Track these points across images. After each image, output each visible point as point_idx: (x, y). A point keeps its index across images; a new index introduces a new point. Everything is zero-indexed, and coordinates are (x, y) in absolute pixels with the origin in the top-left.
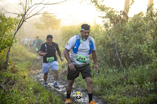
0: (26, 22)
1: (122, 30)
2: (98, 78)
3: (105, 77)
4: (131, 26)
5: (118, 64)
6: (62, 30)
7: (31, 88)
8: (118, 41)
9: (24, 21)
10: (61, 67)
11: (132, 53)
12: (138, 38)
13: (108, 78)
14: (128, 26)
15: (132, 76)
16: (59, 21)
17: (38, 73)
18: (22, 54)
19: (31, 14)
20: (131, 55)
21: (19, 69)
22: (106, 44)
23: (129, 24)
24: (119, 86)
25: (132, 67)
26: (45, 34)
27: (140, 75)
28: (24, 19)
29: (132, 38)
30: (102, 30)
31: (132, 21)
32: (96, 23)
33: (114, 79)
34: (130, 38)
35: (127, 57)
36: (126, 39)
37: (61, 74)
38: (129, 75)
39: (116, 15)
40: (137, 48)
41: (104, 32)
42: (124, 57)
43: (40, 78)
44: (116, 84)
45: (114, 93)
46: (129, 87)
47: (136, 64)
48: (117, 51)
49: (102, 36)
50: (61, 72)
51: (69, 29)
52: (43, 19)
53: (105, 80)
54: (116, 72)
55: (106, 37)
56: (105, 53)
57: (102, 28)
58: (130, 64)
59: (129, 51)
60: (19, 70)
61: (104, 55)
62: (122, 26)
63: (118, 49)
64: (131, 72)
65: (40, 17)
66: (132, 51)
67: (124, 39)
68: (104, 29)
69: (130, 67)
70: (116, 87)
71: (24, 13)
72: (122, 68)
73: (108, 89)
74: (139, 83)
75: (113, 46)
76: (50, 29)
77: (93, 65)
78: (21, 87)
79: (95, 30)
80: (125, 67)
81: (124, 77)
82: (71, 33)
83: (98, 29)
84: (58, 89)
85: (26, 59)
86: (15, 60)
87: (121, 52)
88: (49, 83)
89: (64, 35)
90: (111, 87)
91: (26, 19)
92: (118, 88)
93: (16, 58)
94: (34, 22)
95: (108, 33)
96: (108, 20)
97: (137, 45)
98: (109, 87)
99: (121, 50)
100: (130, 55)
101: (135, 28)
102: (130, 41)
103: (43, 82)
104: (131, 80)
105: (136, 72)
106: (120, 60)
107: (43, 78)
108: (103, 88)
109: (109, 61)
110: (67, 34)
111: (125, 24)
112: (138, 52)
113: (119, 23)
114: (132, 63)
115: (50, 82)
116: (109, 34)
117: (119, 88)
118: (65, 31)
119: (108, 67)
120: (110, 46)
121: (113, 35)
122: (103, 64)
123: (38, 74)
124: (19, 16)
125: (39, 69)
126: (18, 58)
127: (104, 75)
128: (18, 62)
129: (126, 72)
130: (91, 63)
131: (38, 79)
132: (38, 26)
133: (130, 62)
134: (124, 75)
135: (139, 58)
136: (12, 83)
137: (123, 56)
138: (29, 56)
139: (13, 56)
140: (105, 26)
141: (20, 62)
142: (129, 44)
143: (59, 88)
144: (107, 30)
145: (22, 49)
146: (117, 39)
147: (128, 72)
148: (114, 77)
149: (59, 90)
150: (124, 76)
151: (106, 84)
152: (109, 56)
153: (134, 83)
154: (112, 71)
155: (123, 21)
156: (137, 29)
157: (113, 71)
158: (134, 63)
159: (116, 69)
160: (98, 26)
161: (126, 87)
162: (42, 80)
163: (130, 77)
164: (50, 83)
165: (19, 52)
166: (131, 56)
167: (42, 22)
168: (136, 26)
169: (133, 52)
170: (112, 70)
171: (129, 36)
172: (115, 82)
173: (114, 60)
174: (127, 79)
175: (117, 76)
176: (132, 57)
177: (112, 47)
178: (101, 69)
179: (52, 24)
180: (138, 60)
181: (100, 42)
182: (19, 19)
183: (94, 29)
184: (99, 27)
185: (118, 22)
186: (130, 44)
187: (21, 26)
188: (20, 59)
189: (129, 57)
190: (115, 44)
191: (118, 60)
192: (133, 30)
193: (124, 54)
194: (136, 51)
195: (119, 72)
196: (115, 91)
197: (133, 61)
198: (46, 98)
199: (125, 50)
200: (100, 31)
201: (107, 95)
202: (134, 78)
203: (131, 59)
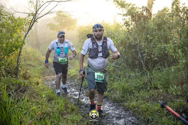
0: (37, 22)
1: (145, 28)
2: (119, 83)
3: (127, 82)
4: (154, 24)
5: (141, 66)
6: (78, 31)
7: (44, 96)
8: (140, 41)
9: (35, 21)
10: (78, 71)
11: (156, 54)
12: (163, 37)
13: (130, 83)
14: (151, 24)
15: (157, 80)
16: (75, 20)
17: (53, 79)
18: (35, 58)
20: (155, 56)
21: (31, 74)
22: (127, 45)
23: (152, 22)
24: (142, 91)
25: (157, 70)
27: (165, 79)
28: (35, 18)
29: (156, 37)
31: (156, 18)
32: (116, 22)
33: (137, 83)
34: (154, 38)
35: (151, 58)
36: (150, 38)
37: (78, 80)
38: (153, 79)
39: (137, 12)
40: (162, 49)
41: (125, 31)
42: (148, 59)
44: (139, 89)
45: (137, 99)
46: (152, 92)
47: (161, 66)
48: (140, 52)
49: (122, 36)
50: (78, 77)
51: (87, 29)
52: (57, 19)
53: (126, 85)
54: (139, 76)
55: (127, 37)
56: (127, 55)
57: (123, 27)
58: (154, 67)
59: (153, 51)
60: (32, 76)
61: (125, 57)
62: (145, 24)
63: (141, 50)
64: (155, 75)
65: (54, 17)
66: (156, 52)
67: (147, 39)
69: (154, 70)
70: (139, 92)
71: (35, 13)
72: (146, 71)
73: (130, 94)
74: (165, 87)
76: (65, 29)
77: (114, 69)
78: (33, 94)
79: (115, 30)
83: (118, 28)
85: (40, 64)
86: (28, 65)
87: (144, 53)
89: (81, 36)
90: (133, 93)
91: (37, 19)
93: (28, 62)
94: (48, 23)
95: (129, 32)
96: (128, 18)
97: (161, 44)
98: (131, 93)
99: (143, 51)
101: (160, 26)
102: (153, 41)
104: (156, 84)
105: (161, 76)
106: (143, 63)
108: (125, 94)
109: (131, 64)
110: (84, 35)
111: (148, 21)
112: (163, 52)
113: (141, 21)
114: (157, 65)
116: (130, 34)
117: (142, 93)
118: (82, 32)
119: (130, 70)
120: (132, 46)
121: (135, 35)
122: (124, 67)
124: (29, 15)
126: (31, 63)
127: (126, 80)
128: (31, 67)
129: (149, 75)
130: (112, 67)
132: (52, 27)
133: (154, 65)
135: (165, 59)
136: (24, 90)
137: (147, 57)
138: (43, 60)
139: (25, 60)
140: (125, 25)
141: (33, 68)
143: (76, 95)
144: (128, 29)
145: (35, 53)
146: (139, 38)
147: (152, 75)
148: (136, 81)
149: (75, 97)
150: (147, 80)
151: (128, 89)
152: (131, 58)
153: (159, 87)
155: (146, 19)
156: (162, 26)
157: (136, 75)
158: (159, 64)
159: (139, 72)
160: (118, 25)
161: (149, 92)
163: (154, 81)
165: (32, 57)
166: (156, 57)
167: (56, 22)
168: (160, 23)
169: (157, 53)
170: (135, 73)
171: (153, 35)
172: (138, 87)
173: (137, 62)
174: (151, 83)
175: (140, 80)
177: (134, 48)
178: (123, 73)
179: (67, 25)
180: (163, 62)
181: (121, 43)
182: (29, 19)
183: (113, 29)
184: (119, 26)
185: (140, 19)
186: (154, 44)
187: (32, 27)
188: (33, 64)
189: (153, 58)
190: (137, 44)
191: (141, 62)
192: (157, 29)
193: (148, 55)
194: (161, 51)
195: (142, 76)
196: (138, 97)
197: (157, 63)
198: (61, 106)
199: (148, 51)
200: (120, 30)
201: (129, 102)
202: (158, 82)
203: (156, 61)
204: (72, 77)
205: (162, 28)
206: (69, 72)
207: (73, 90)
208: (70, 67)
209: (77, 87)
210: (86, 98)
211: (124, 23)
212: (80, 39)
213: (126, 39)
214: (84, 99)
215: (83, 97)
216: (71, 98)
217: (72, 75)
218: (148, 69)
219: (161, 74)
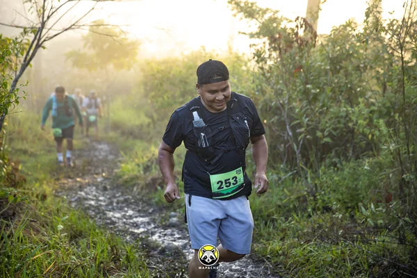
0: (44, 48)
1: (301, 67)
4: (323, 57)
5: (293, 158)
6: (143, 70)
7: (61, 227)
8: (290, 97)
9: (38, 46)
10: (141, 168)
11: (327, 130)
12: (344, 89)
13: (266, 197)
14: (316, 59)
15: (329, 190)
16: (134, 45)
18: (35, 135)
19: (58, 28)
20: (326, 133)
21: (28, 174)
22: (260, 107)
23: (318, 53)
24: (295, 216)
25: (329, 166)
26: (98, 80)
27: (348, 188)
28: (39, 40)
29: (328, 89)
30: (248, 71)
31: (328, 45)
32: (233, 51)
33: (283, 197)
34: (322, 90)
35: (316, 139)
36: (313, 91)
37: (142, 189)
38: (321, 187)
39: (285, 30)
40: (342, 117)
41: (254, 74)
42: (308, 139)
43: (86, 199)
44: (286, 211)
45: (282, 235)
46: (319, 219)
47: (339, 157)
48: (289, 125)
49: (248, 86)
50: (142, 182)
51: (163, 67)
52: (91, 41)
53: (258, 201)
54: (288, 180)
55: (259, 87)
57: (249, 64)
58: (322, 159)
59: (319, 123)
60: (28, 178)
62: (301, 57)
63: (292, 119)
64: (325, 179)
65: (83, 36)
66: (327, 123)
67: (306, 92)
68: (253, 66)
69: (323, 167)
70: (287, 219)
71: (39, 25)
72: (303, 169)
73: (266, 224)
74: (347, 208)
75: (278, 112)
76: (111, 66)
78: (33, 223)
80: (311, 167)
81: (308, 193)
82: (168, 79)
83: (238, 67)
84: (135, 227)
85: (48, 148)
86: (19, 153)
87: (300, 125)
88: (110, 211)
89: (149, 84)
90: (273, 220)
91: (45, 40)
92: (291, 221)
93: (20, 146)
94: (69, 50)
95: (265, 76)
96: (263, 43)
97: (340, 107)
98: (269, 220)
99: (298, 121)
100: (323, 135)
101: (336, 63)
102: (321, 98)
103: (94, 211)
104: (326, 199)
105: (339, 180)
106: (298, 149)
107: (93, 200)
110: (156, 81)
111: (308, 52)
112: (342, 126)
113: (293, 50)
114: (329, 155)
115: (113, 210)
116: (268, 80)
117: (295, 222)
118: (151, 73)
120: (270, 110)
121: (278, 83)
123: (81, 188)
124: (25, 32)
125: (83, 175)
126: (25, 146)
128: (27, 156)
129: (312, 178)
131: (80, 201)
132: (78, 59)
133: (323, 154)
134: (308, 188)
135: (347, 141)
136: (11, 212)
137: (305, 136)
139: (11, 140)
140: (256, 58)
141: (31, 158)
142: (321, 104)
143: (137, 225)
144: (262, 68)
146: (288, 91)
147: (318, 178)
148: (281, 193)
149: (136, 231)
150: (306, 191)
151: (261, 211)
153: (334, 207)
154: (277, 178)
155: (305, 45)
156: (341, 65)
157: (280, 179)
158: (333, 154)
159: (286, 172)
160: (238, 58)
161: (312, 219)
162: (90, 205)
163: (323, 193)
164: (111, 213)
165: (30, 131)
166: (327, 137)
167: (90, 48)
168: (337, 57)
169: (329, 126)
170: (277, 174)
171: (320, 83)
172: (285, 207)
173: (282, 148)
174: (315, 197)
175: (289, 191)
176: (328, 140)
177: (276, 114)
179: (116, 55)
180: (343, 148)
182: (25, 41)
184: (241, 60)
185: (291, 47)
186: (323, 106)
187: (31, 59)
188: (32, 150)
189: (321, 139)
190: (282, 105)
191: (291, 147)
192: (330, 69)
193: (308, 132)
194: (339, 122)
195: (293, 180)
196: (285, 230)
197: (330, 151)
198: (102, 251)
199: (308, 121)
200: (243, 71)
201: (264, 241)
202: (332, 195)
203: (326, 144)
204: (126, 182)
205: (341, 68)
206: (119, 170)
207: (130, 212)
208: (122, 156)
209: (139, 206)
210: (160, 233)
211: (253, 55)
212: (145, 90)
213: (258, 91)
214: (158, 234)
215: (153, 230)
216: (126, 232)
217: (126, 177)
218: (309, 165)
219: (338, 176)
